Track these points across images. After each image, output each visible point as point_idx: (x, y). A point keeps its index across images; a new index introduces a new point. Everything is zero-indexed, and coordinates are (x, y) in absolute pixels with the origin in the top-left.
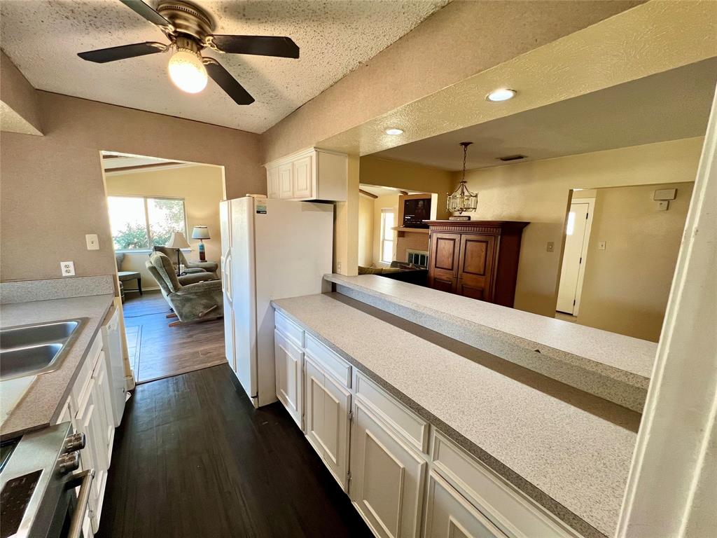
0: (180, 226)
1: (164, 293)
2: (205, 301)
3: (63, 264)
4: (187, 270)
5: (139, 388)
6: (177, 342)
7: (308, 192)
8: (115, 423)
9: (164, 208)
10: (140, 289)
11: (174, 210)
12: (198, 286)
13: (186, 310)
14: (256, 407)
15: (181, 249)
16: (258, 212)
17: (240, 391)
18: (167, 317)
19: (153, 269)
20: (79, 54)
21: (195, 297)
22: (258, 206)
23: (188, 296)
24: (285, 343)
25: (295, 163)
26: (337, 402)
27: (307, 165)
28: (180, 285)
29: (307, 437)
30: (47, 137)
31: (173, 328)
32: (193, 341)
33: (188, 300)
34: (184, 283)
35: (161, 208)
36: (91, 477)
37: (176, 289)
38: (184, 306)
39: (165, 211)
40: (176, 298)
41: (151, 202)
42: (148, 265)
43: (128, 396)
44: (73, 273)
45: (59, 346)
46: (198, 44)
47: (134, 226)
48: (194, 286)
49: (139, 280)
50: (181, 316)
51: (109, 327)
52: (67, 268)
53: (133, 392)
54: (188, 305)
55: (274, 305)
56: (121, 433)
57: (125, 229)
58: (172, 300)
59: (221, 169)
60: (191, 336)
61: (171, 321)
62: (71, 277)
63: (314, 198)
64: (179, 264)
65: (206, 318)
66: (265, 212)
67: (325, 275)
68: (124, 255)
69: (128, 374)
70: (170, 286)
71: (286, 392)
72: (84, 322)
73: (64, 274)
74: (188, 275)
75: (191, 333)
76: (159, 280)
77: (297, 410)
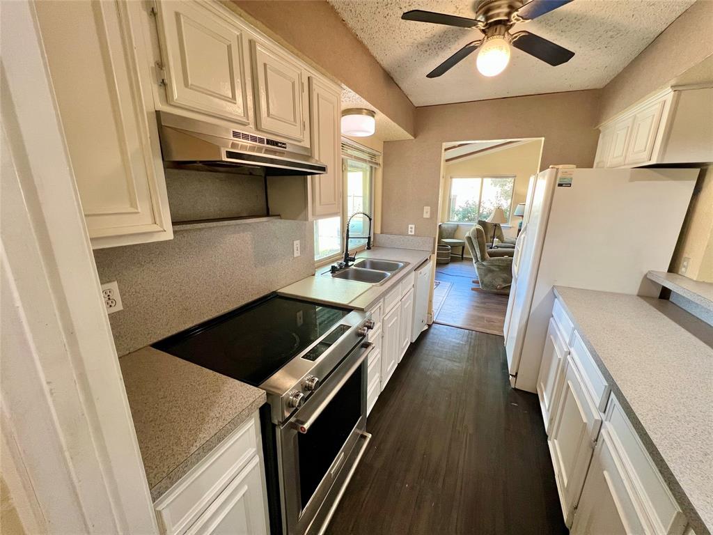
0: (505, 204)
1: (474, 261)
2: (505, 275)
3: (410, 226)
4: (500, 244)
5: (434, 326)
6: (475, 304)
7: (645, 155)
8: (412, 339)
9: (498, 186)
10: (462, 255)
11: (506, 188)
12: (502, 260)
13: (487, 279)
14: (513, 386)
15: (501, 225)
16: (560, 185)
17: (505, 365)
18: (473, 282)
19: (469, 239)
20: (428, 76)
21: (497, 270)
22: (560, 179)
23: (492, 267)
24: (556, 336)
25: (638, 115)
26: (585, 421)
27: (654, 115)
28: (487, 255)
29: (550, 443)
30: (417, 139)
31: (474, 292)
32: (484, 308)
33: (490, 271)
34: (491, 255)
35: (495, 186)
36: (371, 348)
37: (483, 259)
38: (486, 275)
39: (498, 189)
40: (481, 267)
41: (488, 181)
42: (467, 235)
43: (426, 328)
44: (413, 233)
45: (389, 274)
46: (505, 25)
47: (471, 202)
48: (499, 260)
49: (463, 248)
50: (482, 283)
51: (420, 273)
52: (411, 229)
53: (430, 326)
54: (489, 275)
55: (555, 291)
56: (414, 348)
57: (464, 205)
58: (478, 268)
59: (541, 141)
60: (485, 303)
61: (474, 286)
62: (412, 236)
63: (653, 162)
64: (494, 238)
65: (502, 291)
66: (570, 185)
67: (650, 272)
68: (458, 225)
69: (430, 313)
70: (479, 255)
71: (545, 386)
72: (407, 264)
73: (410, 233)
74: (499, 249)
75: (486, 300)
76: (471, 249)
77: (548, 410)
